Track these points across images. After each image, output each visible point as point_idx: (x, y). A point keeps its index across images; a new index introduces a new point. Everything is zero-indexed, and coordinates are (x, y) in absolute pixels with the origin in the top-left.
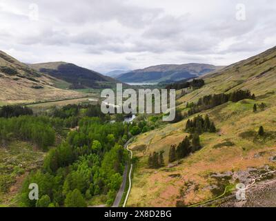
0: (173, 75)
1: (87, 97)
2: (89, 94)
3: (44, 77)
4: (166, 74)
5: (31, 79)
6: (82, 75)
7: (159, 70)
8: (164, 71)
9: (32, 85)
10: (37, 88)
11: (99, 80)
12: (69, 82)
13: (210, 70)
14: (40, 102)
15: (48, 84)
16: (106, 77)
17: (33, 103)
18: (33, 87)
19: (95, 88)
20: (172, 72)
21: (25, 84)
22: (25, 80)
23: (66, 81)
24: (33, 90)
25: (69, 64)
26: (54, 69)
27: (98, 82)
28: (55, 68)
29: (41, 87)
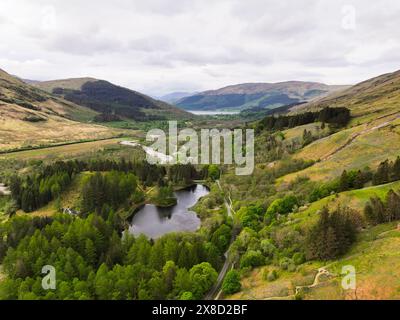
0: (262, 99)
1: (121, 136)
2: (125, 132)
3: (52, 102)
4: (252, 98)
5: (24, 105)
6: (119, 99)
7: (241, 92)
8: (249, 92)
9: (24, 116)
10: (34, 120)
11: (147, 107)
12: (96, 110)
13: (320, 92)
14: (30, 148)
15: (57, 114)
16: (158, 101)
17: (16, 150)
18: (26, 119)
19: (138, 121)
20: (261, 94)
21: (12, 114)
22: (14, 106)
23: (92, 108)
24: (26, 124)
25: (100, 81)
26: (76, 89)
27: (144, 110)
28: (77, 87)
29: (42, 120)
